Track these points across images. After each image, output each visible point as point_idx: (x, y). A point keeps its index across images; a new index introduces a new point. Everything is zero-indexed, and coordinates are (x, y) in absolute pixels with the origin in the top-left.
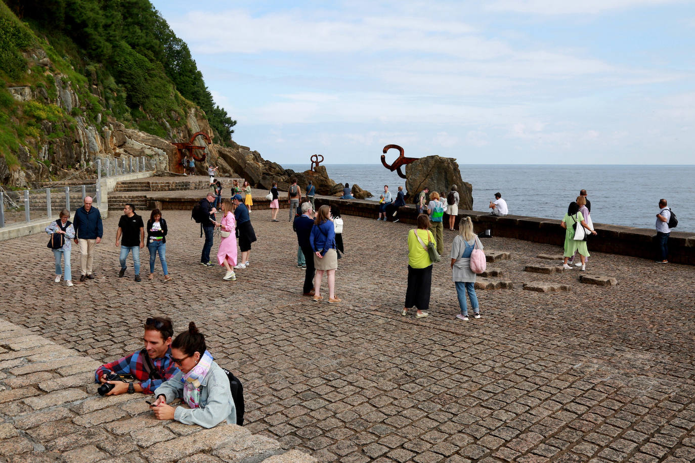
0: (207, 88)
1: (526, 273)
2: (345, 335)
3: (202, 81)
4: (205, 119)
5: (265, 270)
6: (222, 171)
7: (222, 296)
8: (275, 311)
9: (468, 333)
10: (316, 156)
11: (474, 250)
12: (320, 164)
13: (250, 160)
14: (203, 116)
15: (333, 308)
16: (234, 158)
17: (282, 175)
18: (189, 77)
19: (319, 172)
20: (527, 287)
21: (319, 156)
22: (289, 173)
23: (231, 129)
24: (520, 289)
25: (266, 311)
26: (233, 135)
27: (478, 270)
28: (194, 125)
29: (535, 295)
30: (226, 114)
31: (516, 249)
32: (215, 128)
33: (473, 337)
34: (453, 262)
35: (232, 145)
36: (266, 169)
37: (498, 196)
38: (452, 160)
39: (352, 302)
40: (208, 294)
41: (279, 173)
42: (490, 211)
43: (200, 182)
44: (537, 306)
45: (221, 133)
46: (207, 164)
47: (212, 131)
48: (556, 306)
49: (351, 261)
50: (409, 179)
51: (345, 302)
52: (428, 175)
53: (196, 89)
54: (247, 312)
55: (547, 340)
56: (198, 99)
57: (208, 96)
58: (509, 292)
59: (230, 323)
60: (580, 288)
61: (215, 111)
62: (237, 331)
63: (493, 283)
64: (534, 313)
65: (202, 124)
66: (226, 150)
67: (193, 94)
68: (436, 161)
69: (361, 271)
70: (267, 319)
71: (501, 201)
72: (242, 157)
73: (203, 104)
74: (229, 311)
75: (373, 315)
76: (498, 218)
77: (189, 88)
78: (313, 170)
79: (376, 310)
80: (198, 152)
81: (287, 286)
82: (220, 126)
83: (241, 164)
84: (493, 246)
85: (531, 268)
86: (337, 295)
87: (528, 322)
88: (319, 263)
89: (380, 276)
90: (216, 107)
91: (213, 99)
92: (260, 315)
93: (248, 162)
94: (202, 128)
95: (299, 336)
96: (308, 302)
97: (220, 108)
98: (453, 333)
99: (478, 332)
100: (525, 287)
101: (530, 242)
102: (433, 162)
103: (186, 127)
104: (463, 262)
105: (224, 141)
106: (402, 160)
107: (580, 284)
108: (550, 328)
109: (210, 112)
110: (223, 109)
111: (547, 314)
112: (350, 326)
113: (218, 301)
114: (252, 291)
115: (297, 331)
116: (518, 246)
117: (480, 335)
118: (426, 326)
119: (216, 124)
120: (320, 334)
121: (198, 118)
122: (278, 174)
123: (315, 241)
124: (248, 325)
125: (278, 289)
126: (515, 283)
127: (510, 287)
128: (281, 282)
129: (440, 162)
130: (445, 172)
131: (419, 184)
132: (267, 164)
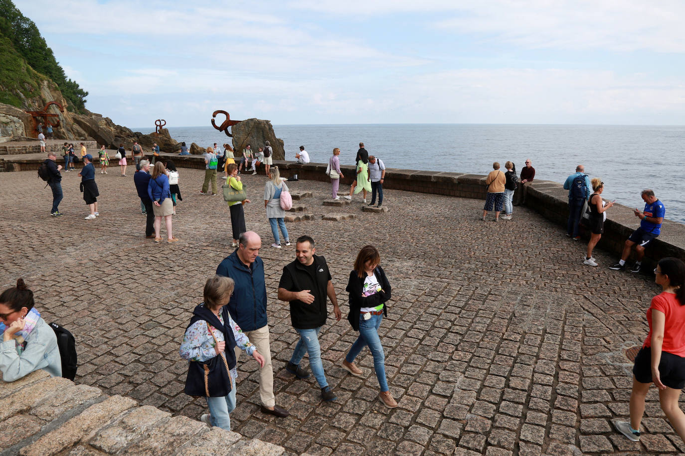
0: (58, 63)
1: (324, 206)
2: (182, 269)
3: (53, 57)
4: (58, 90)
5: (113, 219)
6: (77, 135)
7: (73, 244)
8: (121, 254)
9: (281, 258)
10: (159, 120)
11: (283, 192)
12: (163, 127)
13: (103, 125)
14: (56, 87)
15: (171, 247)
17: (131, 137)
18: (40, 53)
19: (163, 134)
21: (161, 121)
22: (138, 135)
23: (84, 99)
24: (320, 220)
25: (113, 254)
26: (86, 104)
27: (287, 208)
28: (48, 95)
29: (331, 223)
30: (78, 86)
31: (317, 189)
32: (68, 98)
34: (266, 203)
35: (87, 113)
36: (117, 132)
37: (302, 148)
38: (267, 122)
39: (188, 241)
40: (60, 244)
42: (296, 160)
43: (55, 145)
44: (332, 232)
45: (74, 102)
46: (63, 130)
47: (65, 101)
48: (346, 231)
49: (187, 206)
50: (235, 137)
51: (181, 241)
52: (249, 134)
53: (48, 64)
54: (96, 257)
55: (340, 258)
56: (51, 73)
57: (60, 70)
58: (312, 222)
59: (80, 268)
60: (363, 216)
61: (67, 83)
62: (87, 275)
63: (299, 217)
64: (330, 238)
65: (55, 95)
66: (80, 117)
67: (45, 68)
68: (255, 123)
69: (196, 214)
70: (114, 261)
71: (304, 153)
72: (95, 123)
73: (56, 77)
74: (80, 258)
76: (303, 165)
77: (41, 63)
78: (158, 132)
79: (208, 246)
80: (54, 120)
81: (133, 231)
82: (73, 96)
84: (299, 187)
85: (328, 202)
86: (175, 236)
87: (326, 245)
88: (158, 210)
89: (211, 217)
90: (68, 80)
91: (65, 72)
92: (108, 259)
93: (101, 127)
94: (56, 99)
95: (142, 274)
96: (150, 243)
97: (72, 81)
98: (269, 259)
99: (289, 257)
100: (323, 218)
101: (326, 183)
102: (253, 124)
103: (40, 97)
104: (274, 202)
105: (78, 109)
106: (229, 123)
107: (363, 213)
108: (342, 249)
109: (63, 84)
110: (75, 82)
111: (340, 238)
112: (186, 261)
113: (70, 249)
114: (101, 238)
115: (141, 270)
116: (318, 186)
117: (290, 259)
119: (69, 95)
120: (160, 270)
121: (51, 90)
122: (128, 136)
123: (153, 192)
124: (96, 269)
125: (124, 234)
126: (316, 215)
127: (313, 218)
128: (127, 228)
129: (258, 123)
130: (262, 131)
131: (242, 141)
132: (118, 128)
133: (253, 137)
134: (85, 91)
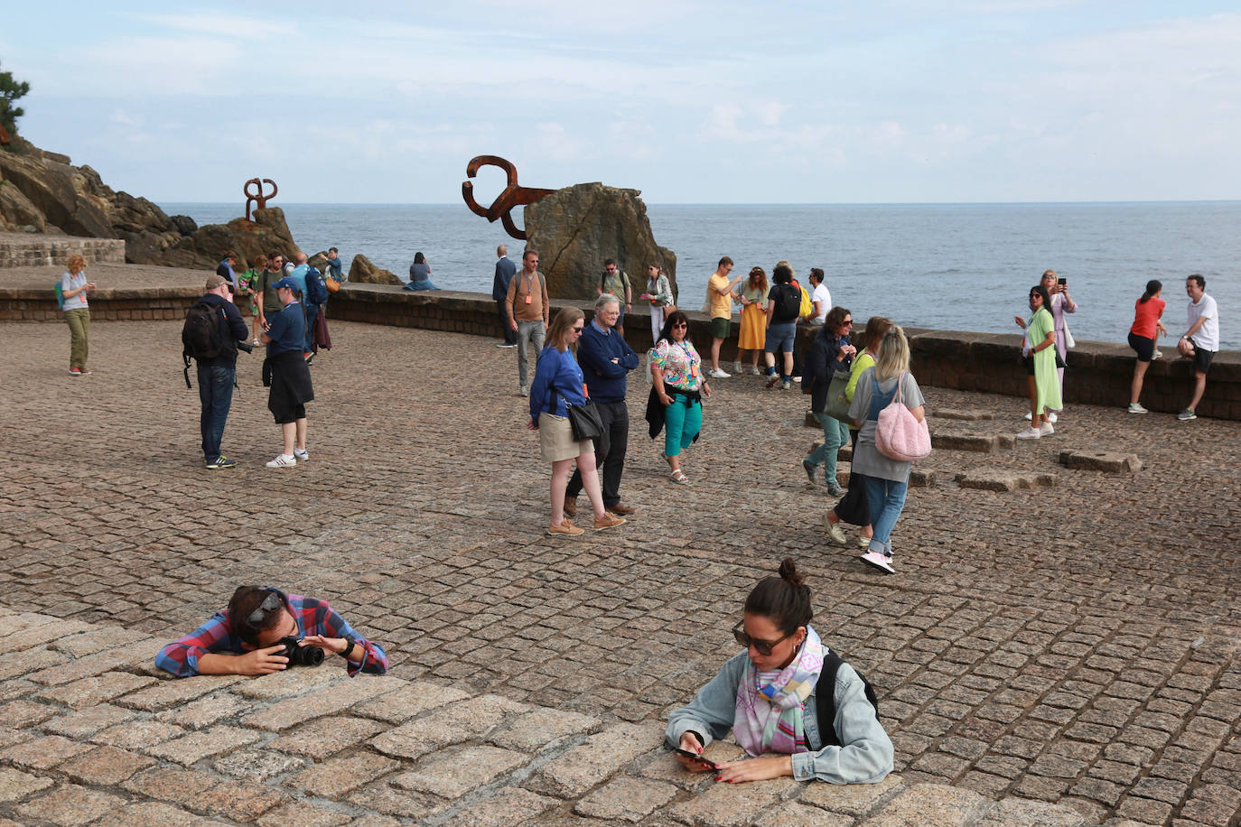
6: (14, 218)
10: (257, 182)
13: (78, 191)
16: (44, 185)
17: (162, 231)
19: (268, 224)
20: (968, 482)
21: (265, 181)
22: (183, 225)
23: (16, 104)
26: (20, 121)
33: (941, 594)
36: (119, 214)
38: (633, 194)
41: (154, 226)
50: (533, 239)
52: (578, 230)
68: (597, 196)
75: (688, 557)
78: (252, 219)
83: (63, 201)
102: (590, 200)
106: (515, 194)
118: (823, 576)
129: (605, 198)
130: (618, 223)
131: (556, 252)
132: (121, 201)
133: (589, 243)
134: (18, 78)
